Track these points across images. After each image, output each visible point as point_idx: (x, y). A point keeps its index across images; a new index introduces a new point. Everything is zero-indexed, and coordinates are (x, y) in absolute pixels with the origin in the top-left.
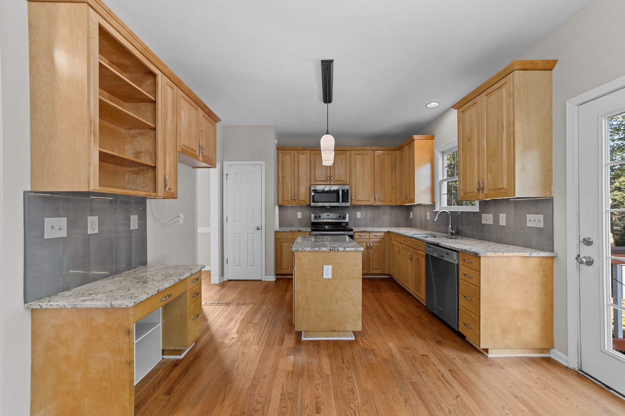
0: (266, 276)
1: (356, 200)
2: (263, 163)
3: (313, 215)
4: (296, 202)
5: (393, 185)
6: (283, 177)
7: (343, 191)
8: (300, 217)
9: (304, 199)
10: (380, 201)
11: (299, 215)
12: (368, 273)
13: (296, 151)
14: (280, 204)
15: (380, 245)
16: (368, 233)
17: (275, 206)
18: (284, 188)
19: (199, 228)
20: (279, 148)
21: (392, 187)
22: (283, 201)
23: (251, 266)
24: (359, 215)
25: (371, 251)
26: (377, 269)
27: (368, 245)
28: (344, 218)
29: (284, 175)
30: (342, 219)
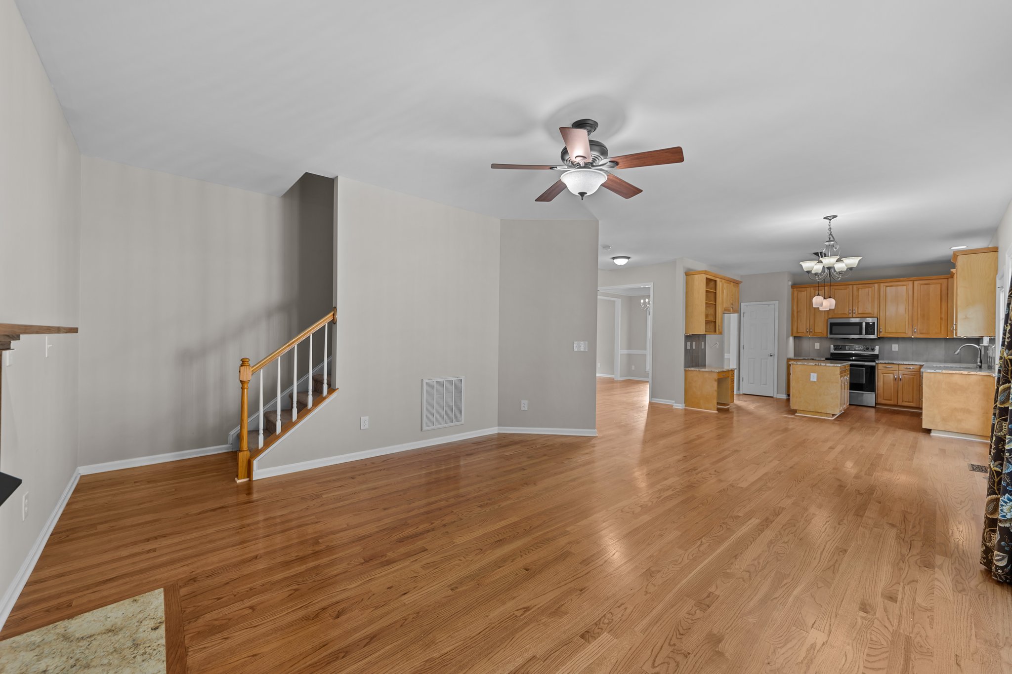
0: (777, 393)
1: (886, 331)
2: (777, 303)
3: (832, 347)
4: (811, 334)
5: (943, 316)
6: (798, 312)
7: (867, 324)
8: (818, 348)
9: (820, 331)
10: (921, 333)
11: (817, 346)
12: (896, 404)
13: (812, 289)
14: (794, 335)
15: (913, 378)
16: (897, 366)
17: (788, 337)
18: (799, 321)
19: (725, 354)
20: (794, 286)
21: (941, 319)
22: (798, 332)
23: (763, 385)
24: (895, 347)
25: (900, 383)
26: (909, 402)
27: (896, 377)
28: (873, 350)
29: (799, 310)
30: (870, 352)
